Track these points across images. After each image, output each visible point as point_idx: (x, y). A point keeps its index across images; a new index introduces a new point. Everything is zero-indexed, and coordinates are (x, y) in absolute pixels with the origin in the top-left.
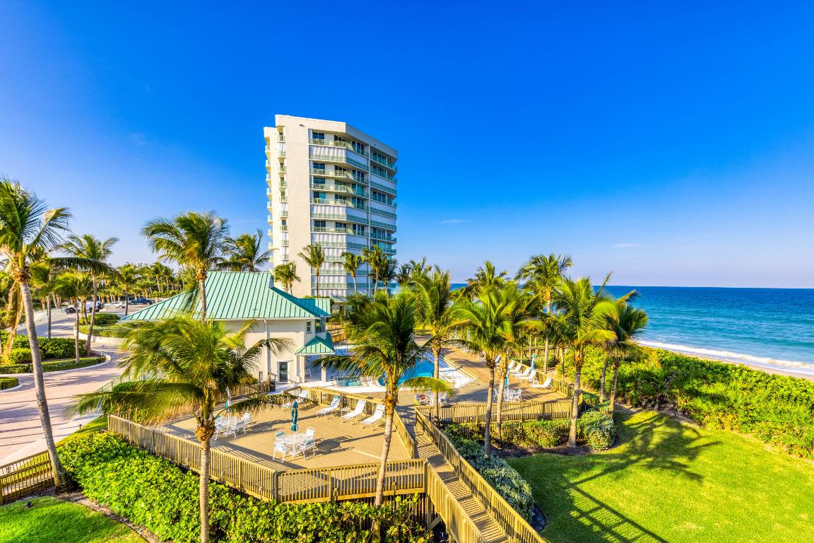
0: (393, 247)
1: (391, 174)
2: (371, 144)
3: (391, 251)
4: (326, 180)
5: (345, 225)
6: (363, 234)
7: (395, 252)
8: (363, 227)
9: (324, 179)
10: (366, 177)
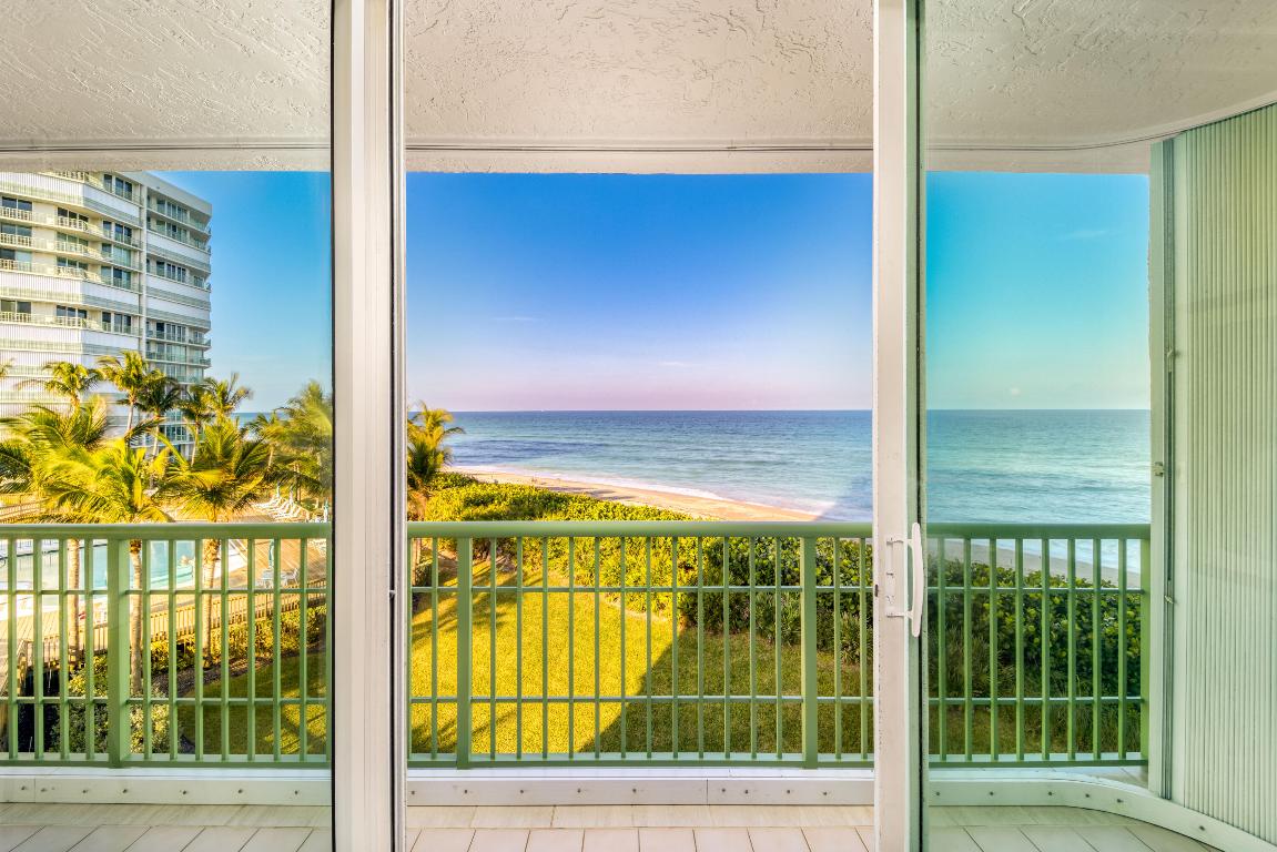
0: (207, 355)
1: (200, 239)
2: (147, 184)
3: (202, 361)
4: (34, 231)
5: (83, 312)
6: (128, 331)
7: (208, 363)
8: (129, 318)
9: (30, 228)
10: (135, 236)
